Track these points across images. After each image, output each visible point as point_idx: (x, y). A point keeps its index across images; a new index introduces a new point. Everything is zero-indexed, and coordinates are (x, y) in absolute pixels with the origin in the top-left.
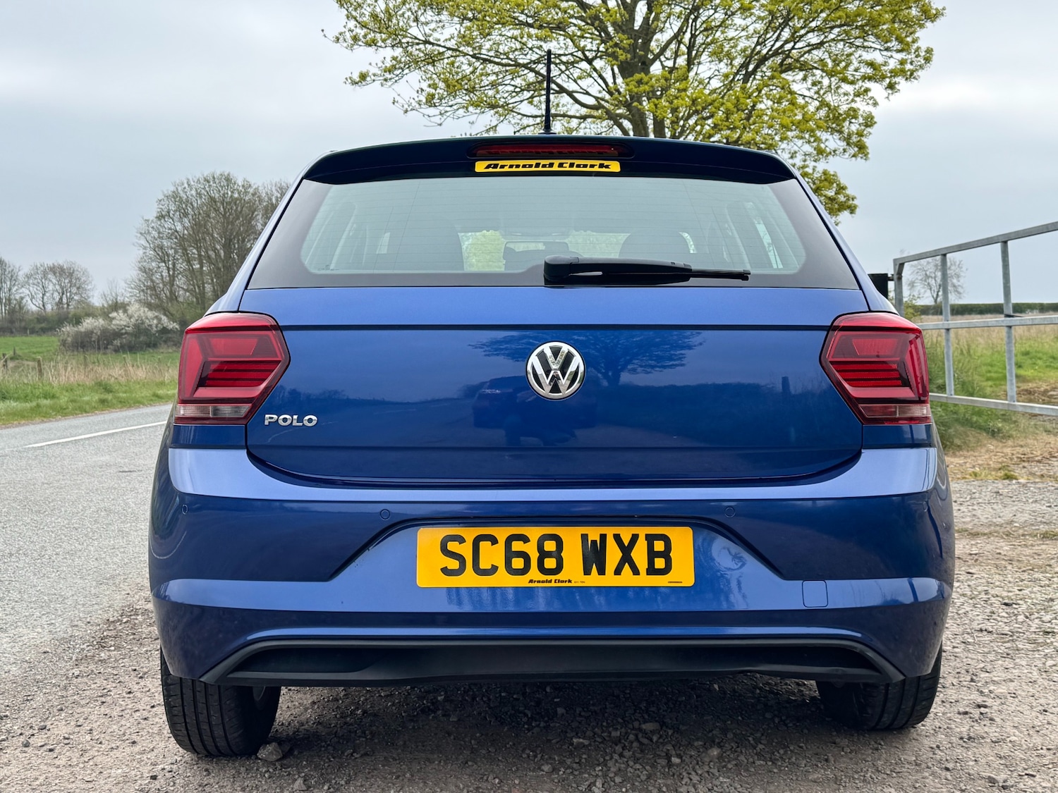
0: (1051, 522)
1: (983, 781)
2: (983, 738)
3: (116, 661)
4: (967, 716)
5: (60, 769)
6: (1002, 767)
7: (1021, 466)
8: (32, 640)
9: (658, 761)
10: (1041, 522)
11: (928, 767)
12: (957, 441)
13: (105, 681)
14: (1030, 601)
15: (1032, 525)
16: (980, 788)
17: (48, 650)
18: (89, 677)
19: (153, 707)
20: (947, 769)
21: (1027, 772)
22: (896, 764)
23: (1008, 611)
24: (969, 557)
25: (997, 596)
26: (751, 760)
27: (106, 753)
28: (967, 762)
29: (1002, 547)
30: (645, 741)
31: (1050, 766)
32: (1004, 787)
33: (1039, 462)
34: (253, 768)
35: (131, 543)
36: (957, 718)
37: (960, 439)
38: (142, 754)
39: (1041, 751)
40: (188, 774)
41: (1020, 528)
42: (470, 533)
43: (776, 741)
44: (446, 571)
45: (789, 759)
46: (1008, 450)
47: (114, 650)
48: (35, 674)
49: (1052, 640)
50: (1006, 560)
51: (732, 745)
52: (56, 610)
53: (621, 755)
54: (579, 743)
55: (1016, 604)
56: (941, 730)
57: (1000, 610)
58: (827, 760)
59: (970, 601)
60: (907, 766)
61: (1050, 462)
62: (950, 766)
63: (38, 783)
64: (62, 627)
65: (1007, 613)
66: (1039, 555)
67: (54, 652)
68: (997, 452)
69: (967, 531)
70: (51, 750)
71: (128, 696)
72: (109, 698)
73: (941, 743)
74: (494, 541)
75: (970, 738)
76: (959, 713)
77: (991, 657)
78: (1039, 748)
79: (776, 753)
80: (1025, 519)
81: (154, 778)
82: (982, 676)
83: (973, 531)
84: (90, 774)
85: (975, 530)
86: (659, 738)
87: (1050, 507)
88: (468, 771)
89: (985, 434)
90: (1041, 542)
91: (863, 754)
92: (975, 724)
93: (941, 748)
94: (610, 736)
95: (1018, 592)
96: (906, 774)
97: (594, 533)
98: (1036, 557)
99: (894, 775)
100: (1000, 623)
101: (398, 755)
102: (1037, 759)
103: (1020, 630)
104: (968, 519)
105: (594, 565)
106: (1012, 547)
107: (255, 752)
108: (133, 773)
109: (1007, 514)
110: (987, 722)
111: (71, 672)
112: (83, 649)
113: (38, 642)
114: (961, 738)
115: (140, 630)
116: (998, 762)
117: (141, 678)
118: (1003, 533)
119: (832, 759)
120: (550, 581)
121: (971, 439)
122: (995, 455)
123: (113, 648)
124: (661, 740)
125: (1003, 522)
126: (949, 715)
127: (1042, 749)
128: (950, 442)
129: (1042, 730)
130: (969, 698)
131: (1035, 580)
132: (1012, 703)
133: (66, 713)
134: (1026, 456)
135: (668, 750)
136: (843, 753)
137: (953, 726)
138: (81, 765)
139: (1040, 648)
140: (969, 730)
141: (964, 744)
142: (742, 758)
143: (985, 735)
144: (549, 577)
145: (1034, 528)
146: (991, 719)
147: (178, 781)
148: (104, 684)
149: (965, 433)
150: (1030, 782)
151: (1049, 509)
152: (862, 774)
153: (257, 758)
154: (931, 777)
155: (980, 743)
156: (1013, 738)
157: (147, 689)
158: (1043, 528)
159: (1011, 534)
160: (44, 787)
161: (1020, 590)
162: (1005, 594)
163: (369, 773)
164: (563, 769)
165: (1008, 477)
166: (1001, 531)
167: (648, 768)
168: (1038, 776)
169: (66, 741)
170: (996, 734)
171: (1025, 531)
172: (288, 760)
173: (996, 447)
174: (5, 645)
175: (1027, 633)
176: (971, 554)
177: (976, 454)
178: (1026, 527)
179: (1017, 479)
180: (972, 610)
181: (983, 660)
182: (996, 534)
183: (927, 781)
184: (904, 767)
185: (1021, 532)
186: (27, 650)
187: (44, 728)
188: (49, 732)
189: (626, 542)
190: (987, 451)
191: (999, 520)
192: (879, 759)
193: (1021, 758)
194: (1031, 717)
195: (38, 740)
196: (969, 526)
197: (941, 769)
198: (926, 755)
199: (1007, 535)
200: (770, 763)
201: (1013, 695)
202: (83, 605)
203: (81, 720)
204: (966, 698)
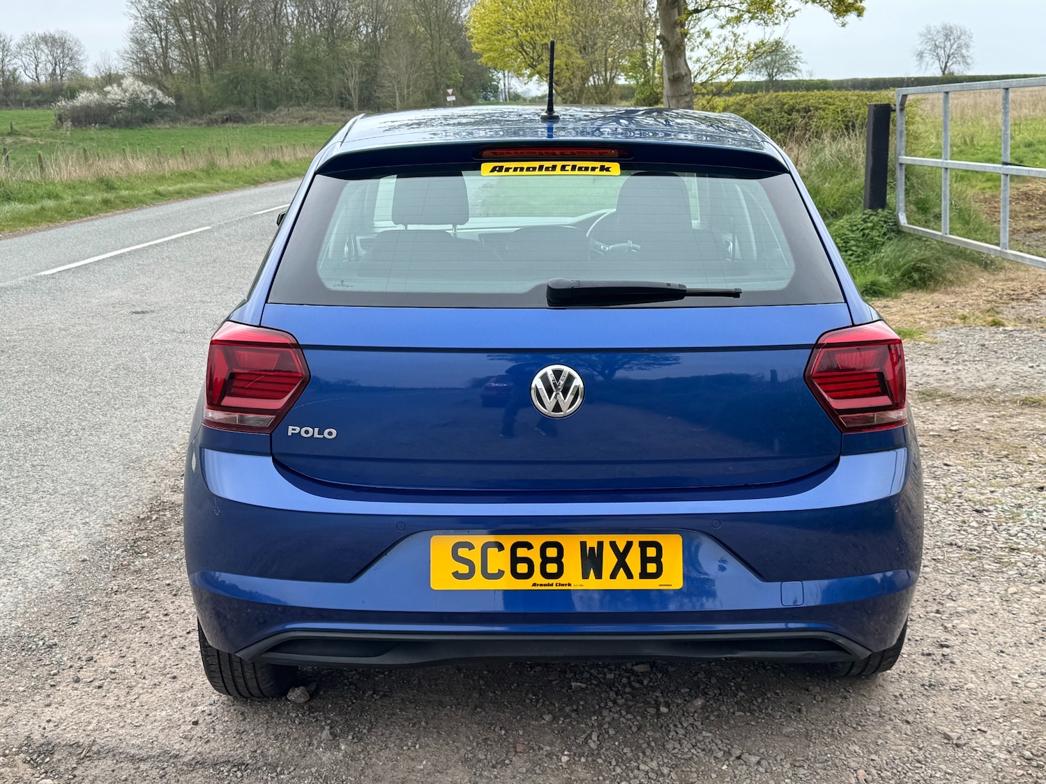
0: (1031, 387)
1: (940, 736)
2: (943, 685)
3: (151, 571)
4: (930, 657)
5: (109, 711)
6: (957, 720)
7: (1010, 306)
8: (70, 545)
9: (649, 710)
10: (1022, 386)
11: (890, 720)
12: (950, 276)
13: (142, 599)
14: (1000, 506)
15: (1013, 390)
16: (935, 746)
17: (86, 557)
18: (127, 593)
19: (188, 633)
20: (908, 722)
21: (979, 727)
22: (862, 715)
23: (978, 519)
24: (949, 434)
25: (970, 500)
26: (732, 710)
27: (150, 691)
28: (927, 713)
29: (982, 419)
30: (637, 685)
31: (1001, 720)
32: (958, 745)
33: (1028, 300)
34: (284, 711)
35: (152, 414)
36: (921, 660)
37: (952, 273)
38: (182, 692)
39: (995, 701)
40: (226, 719)
41: (1001, 393)
42: (479, 540)
43: (754, 686)
44: (457, 575)
45: (766, 709)
46: (998, 285)
47: (147, 557)
48: (77, 590)
49: (1017, 559)
50: (984, 438)
51: (715, 691)
52: (89, 504)
53: (615, 702)
54: (576, 687)
55: (987, 511)
56: (905, 674)
57: (972, 519)
58: (800, 711)
59: (944, 506)
60: (872, 718)
61: (1038, 300)
62: (910, 719)
63: (91, 727)
64: (96, 525)
65: (977, 521)
66: (1017, 431)
67: (92, 560)
68: (988, 288)
69: (949, 396)
70: (100, 687)
71: (164, 619)
72: (148, 621)
73: (904, 691)
74: (500, 547)
75: (930, 685)
76: (923, 654)
77: (958, 579)
78: (992, 698)
79: (754, 702)
80: (1007, 382)
81: (196, 723)
82: (948, 605)
83: (955, 397)
84: (137, 718)
85: (957, 395)
86: (649, 682)
87: (1032, 367)
88: (477, 718)
89: (977, 267)
90: (1019, 411)
91: (833, 703)
92: (937, 667)
93: (904, 697)
94: (605, 678)
95: (989, 495)
96: (870, 727)
97: (592, 541)
98: (1013, 433)
99: (860, 728)
100: (970, 536)
101: (414, 696)
102: (990, 711)
103: (988, 546)
104: (952, 383)
105: (592, 570)
106: (991, 419)
107: (285, 694)
108: (176, 716)
109: (990, 377)
110: (947, 665)
111: (110, 586)
112: (118, 556)
113: (76, 547)
114: (923, 685)
115: (169, 530)
116: (954, 714)
117: (175, 595)
118: (985, 398)
119: (804, 709)
120: (552, 585)
121: (965, 273)
122: (986, 291)
123: (145, 554)
124: (651, 684)
125: (985, 386)
126: (914, 657)
127: (995, 699)
128: (942, 277)
129: (997, 675)
130: (934, 635)
131: (1007, 477)
132: (972, 642)
133: (110, 640)
134: (1016, 293)
135: (657, 697)
136: (814, 702)
137: (916, 670)
138: (129, 706)
139: (1004, 569)
140: (931, 675)
141: (925, 692)
142: (723, 708)
143: (945, 681)
144: (551, 581)
145: (1014, 394)
146: (952, 662)
147: (217, 727)
148: (142, 604)
149: (959, 266)
150: (981, 739)
151: (1031, 369)
152: (831, 727)
153: (287, 699)
154: (892, 731)
155: (940, 691)
156: (970, 685)
157: (182, 611)
158: (1024, 394)
159: (992, 400)
160: (97, 732)
161: (992, 492)
162: (978, 497)
163: (389, 718)
164: (562, 719)
165: (996, 324)
166: (983, 396)
167: (639, 718)
168: (989, 732)
169: (113, 676)
170: (955, 680)
171: (1006, 396)
172: (315, 700)
173: (988, 281)
174: (45, 552)
175: (994, 549)
176: (951, 430)
177: (968, 290)
178: (1007, 392)
179: (1003, 325)
180: (945, 518)
181: (950, 582)
182: (977, 400)
183: (889, 736)
184: (869, 719)
185: (1002, 397)
186: (67, 557)
187: (91, 659)
188: (96, 664)
189: (621, 548)
190: (978, 286)
191: (982, 384)
192: (847, 710)
193: (976, 711)
194: (989, 659)
195: (86, 675)
196: (953, 391)
197: (903, 721)
198: (889, 704)
199: (988, 401)
200: (749, 714)
201: (975, 632)
202: (114, 497)
203: (124, 649)
204: (930, 635)
